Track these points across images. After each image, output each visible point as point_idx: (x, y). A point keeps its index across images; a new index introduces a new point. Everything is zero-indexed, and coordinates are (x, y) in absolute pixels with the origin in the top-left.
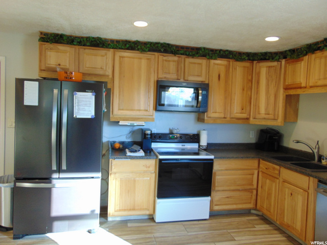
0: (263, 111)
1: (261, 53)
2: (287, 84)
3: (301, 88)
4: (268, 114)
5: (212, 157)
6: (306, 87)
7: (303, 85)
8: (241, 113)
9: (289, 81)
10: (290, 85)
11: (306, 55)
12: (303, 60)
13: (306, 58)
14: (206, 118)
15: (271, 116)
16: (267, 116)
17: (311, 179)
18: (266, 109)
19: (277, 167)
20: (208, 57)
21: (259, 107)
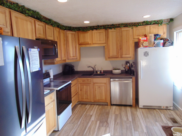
0: (72, 55)
1: (68, 27)
2: (80, 42)
3: (88, 44)
4: (74, 57)
6: (91, 44)
7: (90, 43)
8: (64, 57)
10: (83, 43)
11: (89, 30)
12: (88, 32)
14: (55, 62)
15: (75, 58)
16: (73, 58)
17: (107, 78)
18: (73, 54)
21: (70, 53)
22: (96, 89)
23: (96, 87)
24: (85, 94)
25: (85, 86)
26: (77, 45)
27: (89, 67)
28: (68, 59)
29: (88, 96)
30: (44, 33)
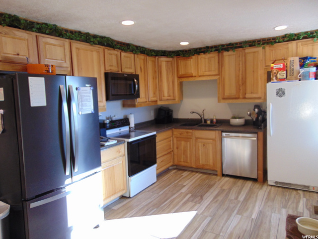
0: (166, 94)
1: (162, 51)
2: (180, 74)
3: (192, 77)
4: (170, 96)
5: (155, 133)
6: (195, 76)
7: (194, 75)
8: (154, 97)
9: (182, 72)
10: (184, 75)
11: (193, 55)
12: (192, 58)
13: (194, 57)
14: (136, 103)
15: (172, 98)
16: (169, 98)
17: (217, 132)
18: (168, 93)
19: (190, 131)
20: (134, 52)
21: (163, 91)
22: (200, 148)
23: (200, 144)
24: (184, 154)
25: (183, 143)
26: (176, 79)
27: (193, 113)
28: (161, 100)
29: (187, 157)
30: (118, 63)
